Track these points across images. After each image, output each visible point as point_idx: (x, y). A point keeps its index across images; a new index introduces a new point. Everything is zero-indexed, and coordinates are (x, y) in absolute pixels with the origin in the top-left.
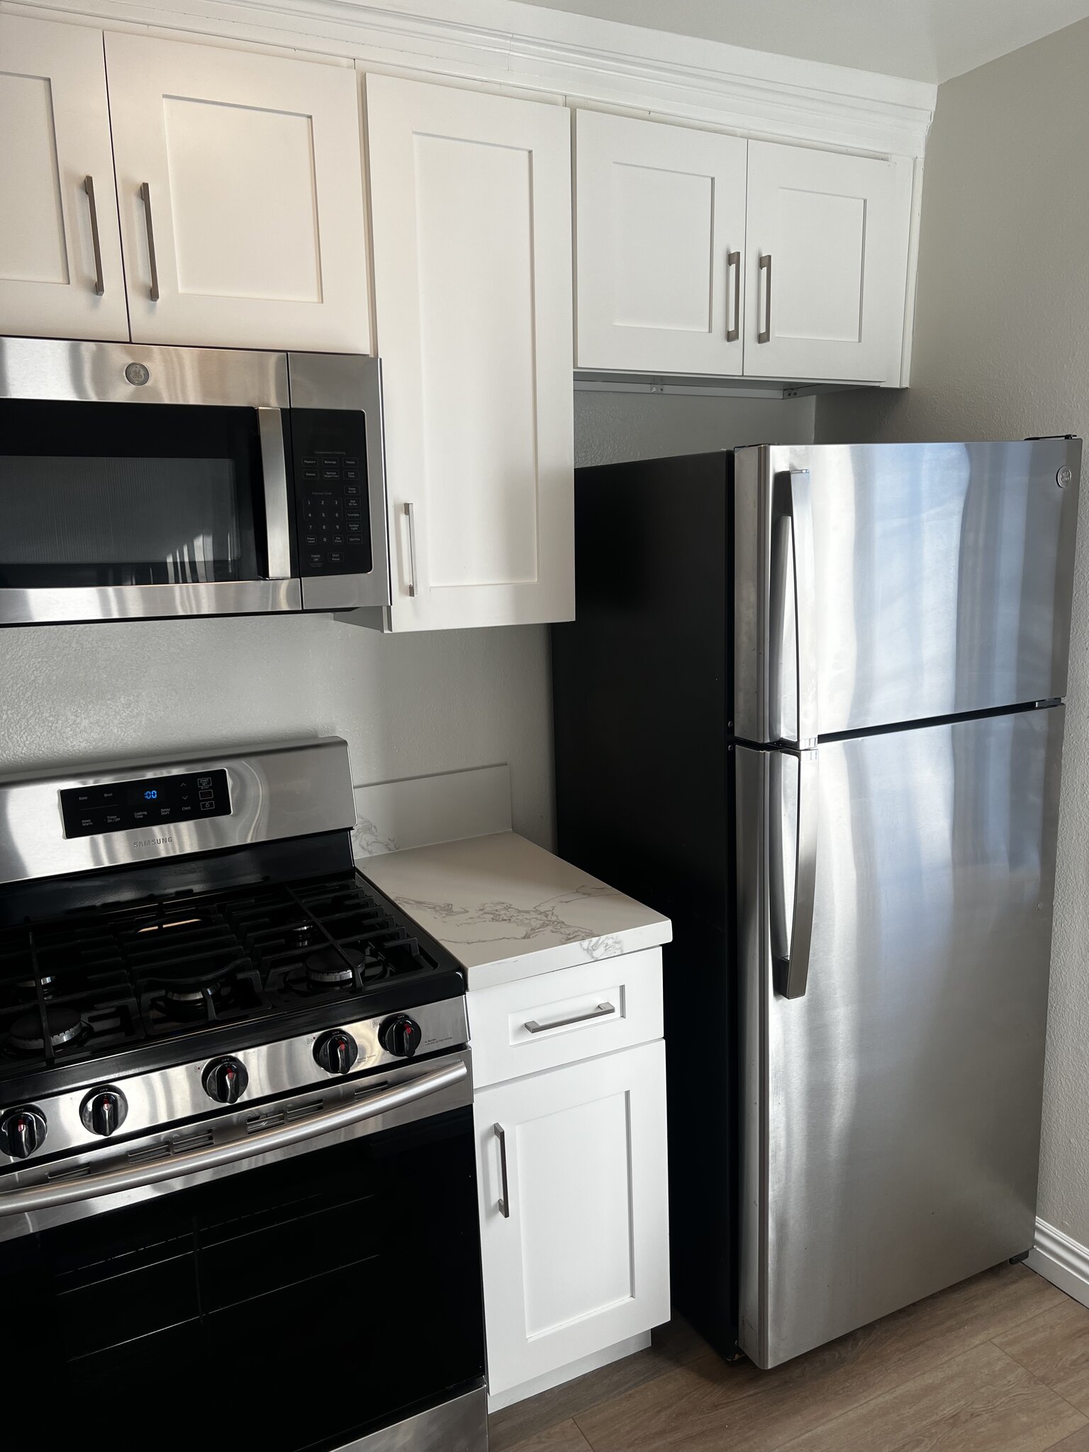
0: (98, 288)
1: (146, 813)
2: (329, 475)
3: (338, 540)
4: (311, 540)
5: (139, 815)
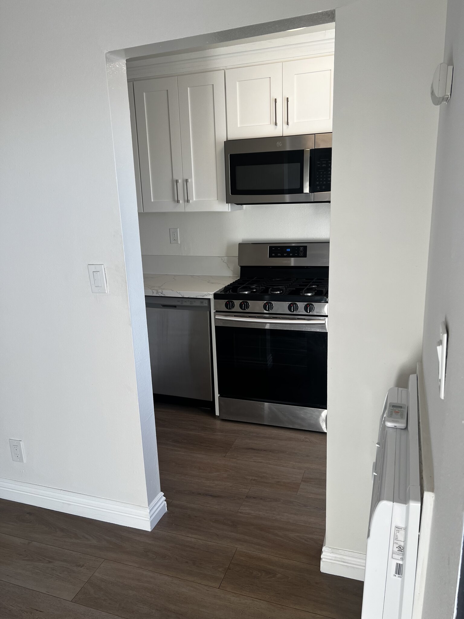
0: (276, 124)
1: (287, 254)
2: (323, 165)
3: (325, 183)
4: (318, 183)
5: (285, 255)
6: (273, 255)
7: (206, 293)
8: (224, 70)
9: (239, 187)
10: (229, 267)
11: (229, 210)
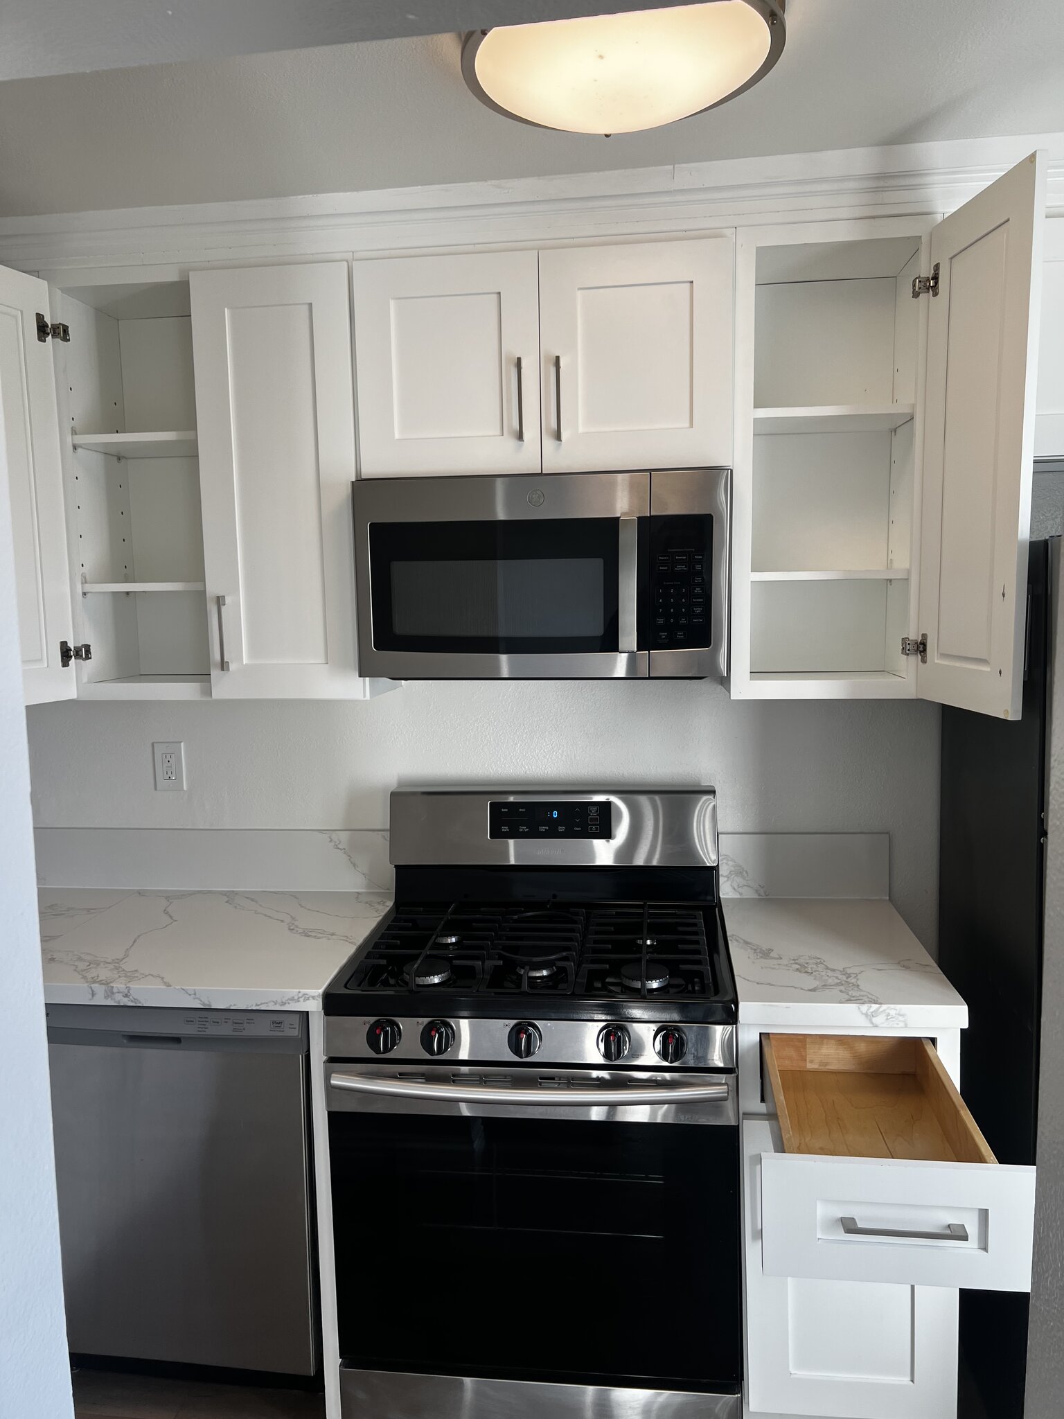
0: (520, 436)
1: (547, 828)
2: (678, 568)
3: (683, 621)
4: (661, 621)
5: (542, 829)
6: (505, 829)
7: (293, 992)
8: (347, 262)
9: (402, 626)
10: (354, 865)
11: (364, 697)
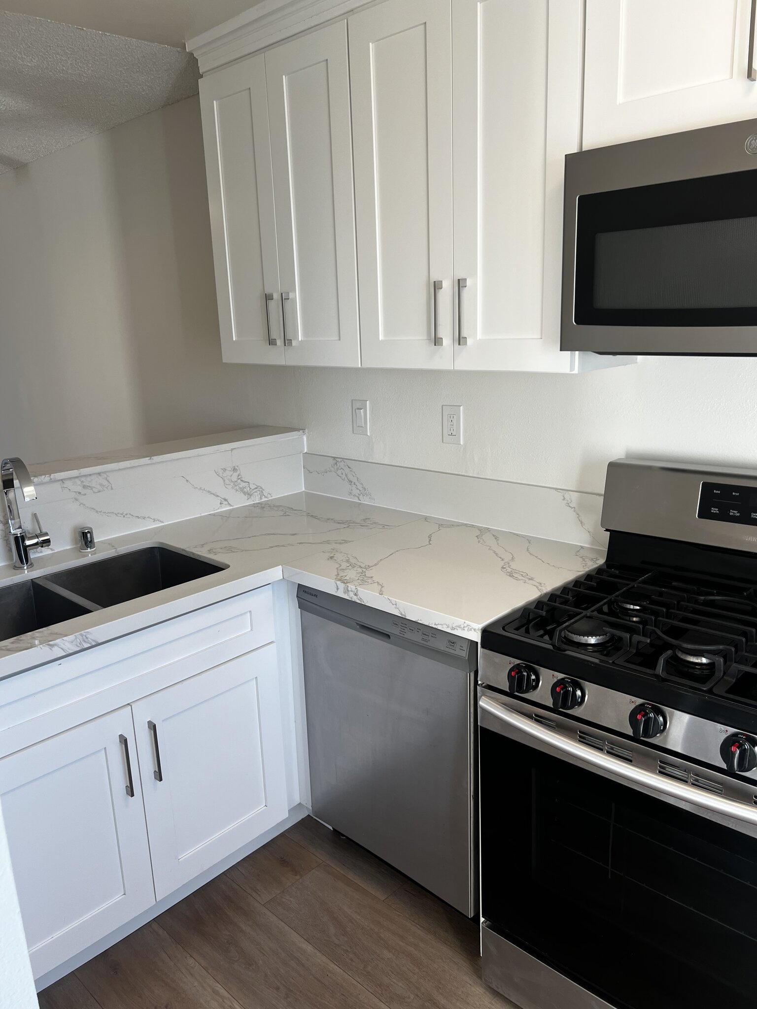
0: (750, 74)
5: (754, 516)
6: (715, 510)
7: (460, 621)
9: (605, 299)
10: (582, 523)
11: (572, 368)
